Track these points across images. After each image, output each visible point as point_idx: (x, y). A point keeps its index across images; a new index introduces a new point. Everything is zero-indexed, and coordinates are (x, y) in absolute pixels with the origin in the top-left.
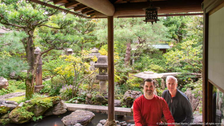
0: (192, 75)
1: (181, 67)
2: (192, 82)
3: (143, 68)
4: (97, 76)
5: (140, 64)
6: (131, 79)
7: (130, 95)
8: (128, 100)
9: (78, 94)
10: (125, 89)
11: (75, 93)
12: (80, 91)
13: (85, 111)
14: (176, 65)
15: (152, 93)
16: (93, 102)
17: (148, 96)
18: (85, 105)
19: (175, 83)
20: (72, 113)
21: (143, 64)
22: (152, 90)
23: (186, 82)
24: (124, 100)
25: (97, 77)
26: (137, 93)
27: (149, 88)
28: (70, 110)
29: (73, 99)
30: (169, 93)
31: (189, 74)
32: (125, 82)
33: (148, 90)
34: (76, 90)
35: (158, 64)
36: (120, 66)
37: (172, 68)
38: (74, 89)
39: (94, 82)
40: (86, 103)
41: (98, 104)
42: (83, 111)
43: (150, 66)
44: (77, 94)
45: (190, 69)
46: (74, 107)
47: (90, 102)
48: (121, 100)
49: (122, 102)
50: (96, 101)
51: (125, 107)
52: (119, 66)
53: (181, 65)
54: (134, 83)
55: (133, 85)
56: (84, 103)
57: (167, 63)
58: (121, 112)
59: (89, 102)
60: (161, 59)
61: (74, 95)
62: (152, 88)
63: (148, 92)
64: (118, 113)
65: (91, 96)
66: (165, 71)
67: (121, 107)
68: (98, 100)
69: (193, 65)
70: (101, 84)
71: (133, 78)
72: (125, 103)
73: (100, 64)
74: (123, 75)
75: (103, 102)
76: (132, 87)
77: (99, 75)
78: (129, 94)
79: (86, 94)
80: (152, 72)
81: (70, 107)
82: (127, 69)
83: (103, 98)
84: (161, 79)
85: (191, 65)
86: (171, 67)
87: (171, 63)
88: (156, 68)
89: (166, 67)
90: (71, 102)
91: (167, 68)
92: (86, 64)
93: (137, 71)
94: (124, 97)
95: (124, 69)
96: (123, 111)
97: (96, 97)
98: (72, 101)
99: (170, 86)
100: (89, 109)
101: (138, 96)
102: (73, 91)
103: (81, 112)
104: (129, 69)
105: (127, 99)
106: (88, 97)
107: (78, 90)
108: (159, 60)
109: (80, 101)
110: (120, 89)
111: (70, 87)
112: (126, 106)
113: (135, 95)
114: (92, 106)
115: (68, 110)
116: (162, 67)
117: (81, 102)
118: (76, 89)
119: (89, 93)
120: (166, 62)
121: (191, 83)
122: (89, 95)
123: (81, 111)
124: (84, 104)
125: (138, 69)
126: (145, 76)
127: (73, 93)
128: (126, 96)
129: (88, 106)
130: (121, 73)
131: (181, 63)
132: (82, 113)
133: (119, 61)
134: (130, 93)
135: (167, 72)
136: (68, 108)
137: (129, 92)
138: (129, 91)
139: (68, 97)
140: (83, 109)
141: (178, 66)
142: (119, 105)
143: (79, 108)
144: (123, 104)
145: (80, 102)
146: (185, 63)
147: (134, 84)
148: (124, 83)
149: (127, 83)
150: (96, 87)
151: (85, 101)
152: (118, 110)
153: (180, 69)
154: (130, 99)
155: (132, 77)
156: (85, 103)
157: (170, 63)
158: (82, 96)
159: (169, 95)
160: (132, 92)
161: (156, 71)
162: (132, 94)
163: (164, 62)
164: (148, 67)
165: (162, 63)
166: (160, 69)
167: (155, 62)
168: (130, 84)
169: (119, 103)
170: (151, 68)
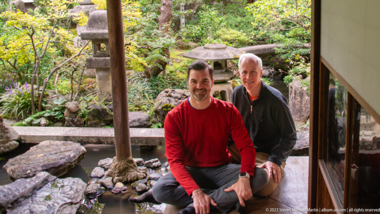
0: (304, 47)
1: (284, 32)
2: (304, 62)
3: (204, 36)
4: (89, 61)
5: (196, 30)
6: (177, 63)
7: (169, 100)
8: (164, 111)
9: (46, 103)
10: (163, 86)
11: (38, 101)
12: (50, 96)
13: (62, 142)
14: (272, 28)
15: (206, 96)
16: (83, 120)
17: (198, 102)
18: (62, 128)
19: (257, 70)
20: (31, 148)
21: (202, 29)
22: (208, 89)
23: (292, 62)
24: (156, 112)
25: (90, 64)
26: (186, 93)
27: (200, 86)
28: (28, 142)
29: (35, 116)
30: (245, 93)
31: (298, 46)
32: (162, 70)
33: (198, 89)
34: (39, 94)
35: (236, 26)
36: (149, 35)
37: (266, 36)
38: (36, 92)
39: (82, 73)
40: (66, 122)
41: (95, 124)
42: (58, 142)
43: (219, 32)
44: (44, 105)
45: (300, 36)
46: (37, 135)
47: (76, 120)
48: (149, 112)
49: (152, 115)
50: (91, 118)
51: (159, 127)
52: (146, 34)
53: (283, 27)
54: (184, 71)
55: (181, 76)
56: (61, 124)
57: (254, 24)
58: (148, 138)
59: (72, 121)
60: (243, 16)
61: (37, 108)
62: (208, 85)
63: (197, 93)
64: (142, 141)
65: (78, 107)
66: (251, 41)
67: (149, 127)
68: (94, 116)
69: (305, 28)
70: (100, 79)
71: (181, 61)
72: (158, 117)
73: (94, 31)
74: (156, 54)
75: (106, 119)
76: (178, 82)
77: (94, 58)
78: (168, 96)
79: (64, 103)
80: (223, 45)
81: (26, 136)
82: (165, 42)
83: (106, 109)
85: (302, 26)
86: (263, 33)
87: (263, 24)
88: (232, 35)
89: (253, 35)
90: (30, 124)
91: (255, 36)
92: (62, 31)
93: (192, 44)
94: (156, 104)
95: (157, 40)
96: (153, 135)
97: (89, 109)
98: (32, 121)
99: (247, 78)
100: (73, 137)
102: (32, 97)
103: (53, 144)
104: (169, 40)
105: (163, 108)
106: (69, 110)
107: (48, 95)
108: (239, 19)
109: (53, 121)
110: (151, 86)
111: (26, 89)
112: (160, 125)
113: (180, 99)
114: (81, 129)
115: (23, 142)
116: (245, 34)
117: (55, 122)
118: (41, 92)
119: (72, 99)
120: (252, 23)
121: (301, 65)
122: (71, 105)
123: (52, 142)
124: (63, 126)
125: (191, 41)
126: (207, 55)
127: (32, 103)
128: (160, 101)
129: (69, 131)
130: (150, 50)
131: (283, 23)
132: (55, 147)
133: (145, 24)
134: (170, 96)
135: (256, 44)
136: (23, 138)
137: (167, 92)
138: (167, 90)
139: (22, 112)
140: (58, 138)
141: (278, 30)
142: (145, 122)
143: (49, 136)
144: (154, 119)
145: (51, 122)
146: (291, 23)
147: (183, 73)
148: (161, 73)
149: (167, 72)
150: (94, 86)
151: (65, 119)
152: (140, 135)
153: (281, 36)
154: (169, 109)
155: (179, 58)
156: (64, 123)
157: (261, 24)
158: (56, 109)
159: (247, 97)
160: (174, 93)
161: (231, 42)
162: (175, 98)
163: (248, 23)
164: (215, 34)
165: (245, 24)
166: (240, 38)
167: (230, 22)
168: (175, 73)
169: (145, 119)
170: (222, 36)
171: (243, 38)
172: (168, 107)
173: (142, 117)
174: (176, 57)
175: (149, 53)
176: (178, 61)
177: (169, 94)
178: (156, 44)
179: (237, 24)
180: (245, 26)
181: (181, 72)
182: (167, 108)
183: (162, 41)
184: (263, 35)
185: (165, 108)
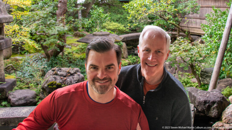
3: (94, 27)
7: (55, 78)
8: (50, 88)
14: (142, 21)
15: (110, 88)
21: (93, 22)
24: (43, 89)
26: (70, 71)
35: (117, 21)
37: (138, 27)
43: (104, 24)
45: (162, 26)
49: (40, 92)
54: (79, 52)
55: (77, 56)
57: (129, 18)
60: (122, 14)
63: (97, 84)
66: (128, 30)
67: (36, 104)
69: (166, 20)
72: (45, 93)
76: (74, 60)
78: (54, 74)
84: (122, 43)
85: (164, 19)
86: (135, 25)
88: (114, 26)
89: (129, 25)
91: (130, 27)
93: (85, 33)
94: (43, 82)
95: (52, 28)
101: (71, 77)
105: (48, 85)
108: (119, 16)
113: (65, 77)
116: (123, 26)
125: (85, 30)
128: (47, 79)
131: (150, 18)
134: (56, 74)
135: (131, 33)
137: (54, 71)
138: (54, 69)
141: (146, 22)
142: (31, 100)
144: (41, 95)
147: (79, 54)
148: (60, 54)
149: (66, 53)
154: (54, 86)
160: (61, 71)
161: (113, 31)
162: (60, 76)
163: (125, 18)
164: (102, 26)
165: (123, 19)
166: (120, 28)
167: (113, 18)
168: (71, 54)
169: (31, 97)
170: (107, 27)
171: (122, 28)
172: (54, 85)
173: (28, 95)
174: (74, 43)
175: (47, 39)
176: (76, 45)
177: (56, 73)
178: (52, 31)
179: (118, 19)
180: (123, 21)
181: (77, 53)
182: (52, 86)
183: (57, 29)
184: (136, 26)
185: (50, 85)
